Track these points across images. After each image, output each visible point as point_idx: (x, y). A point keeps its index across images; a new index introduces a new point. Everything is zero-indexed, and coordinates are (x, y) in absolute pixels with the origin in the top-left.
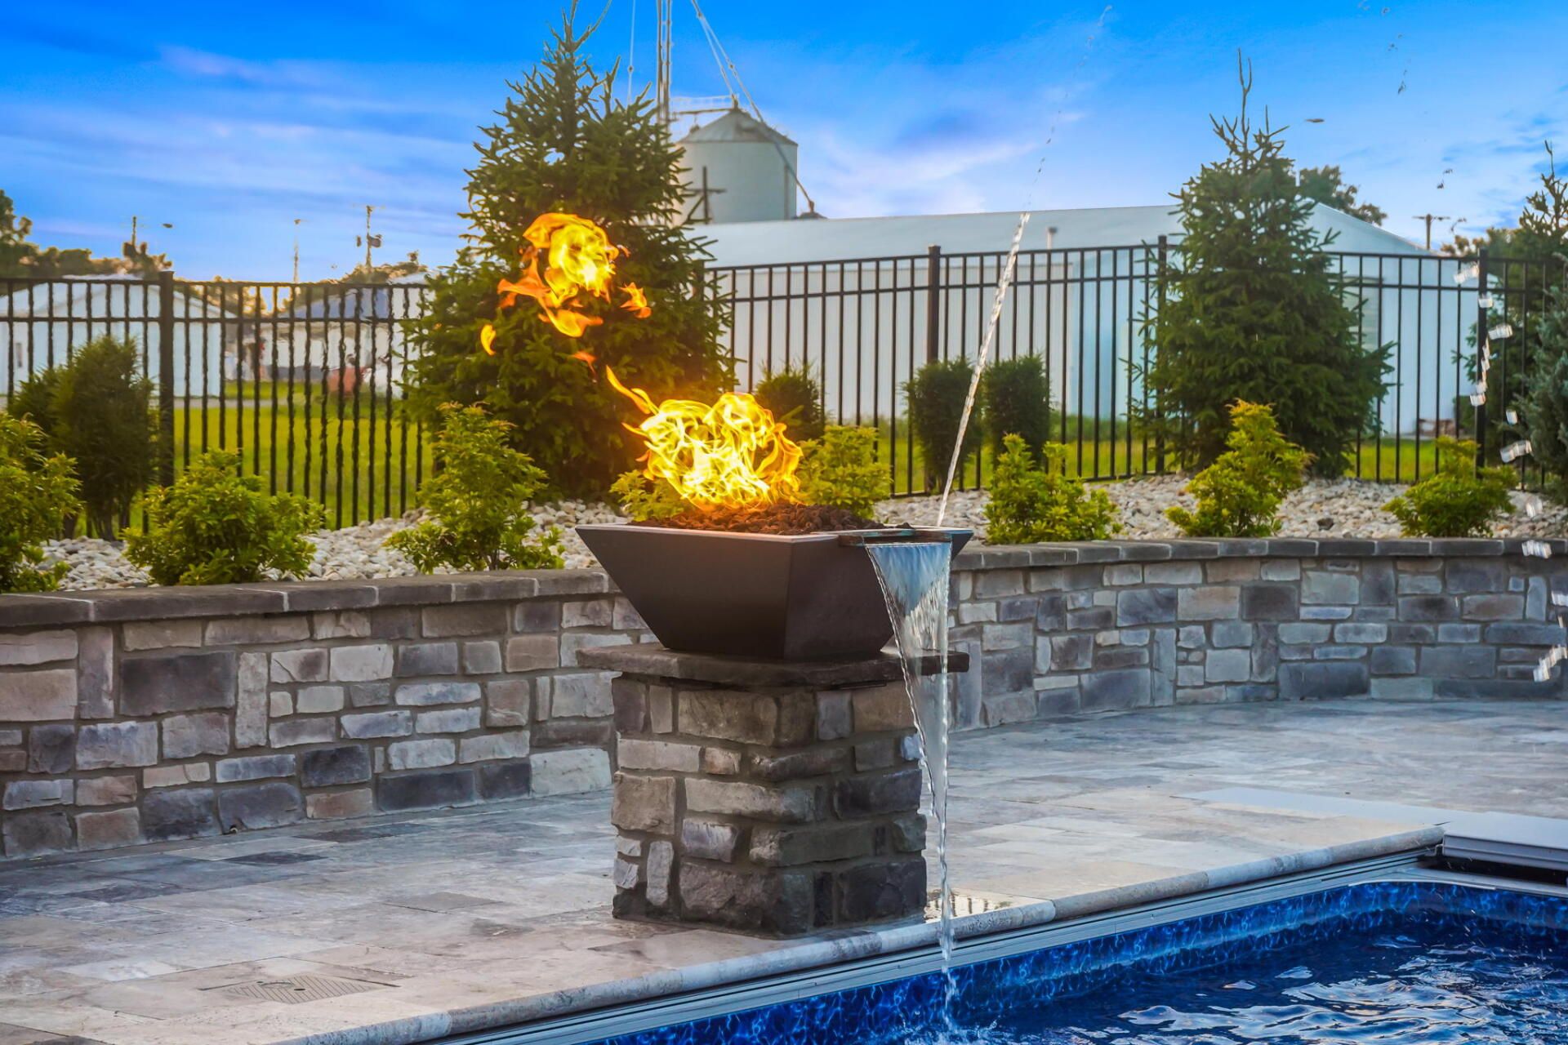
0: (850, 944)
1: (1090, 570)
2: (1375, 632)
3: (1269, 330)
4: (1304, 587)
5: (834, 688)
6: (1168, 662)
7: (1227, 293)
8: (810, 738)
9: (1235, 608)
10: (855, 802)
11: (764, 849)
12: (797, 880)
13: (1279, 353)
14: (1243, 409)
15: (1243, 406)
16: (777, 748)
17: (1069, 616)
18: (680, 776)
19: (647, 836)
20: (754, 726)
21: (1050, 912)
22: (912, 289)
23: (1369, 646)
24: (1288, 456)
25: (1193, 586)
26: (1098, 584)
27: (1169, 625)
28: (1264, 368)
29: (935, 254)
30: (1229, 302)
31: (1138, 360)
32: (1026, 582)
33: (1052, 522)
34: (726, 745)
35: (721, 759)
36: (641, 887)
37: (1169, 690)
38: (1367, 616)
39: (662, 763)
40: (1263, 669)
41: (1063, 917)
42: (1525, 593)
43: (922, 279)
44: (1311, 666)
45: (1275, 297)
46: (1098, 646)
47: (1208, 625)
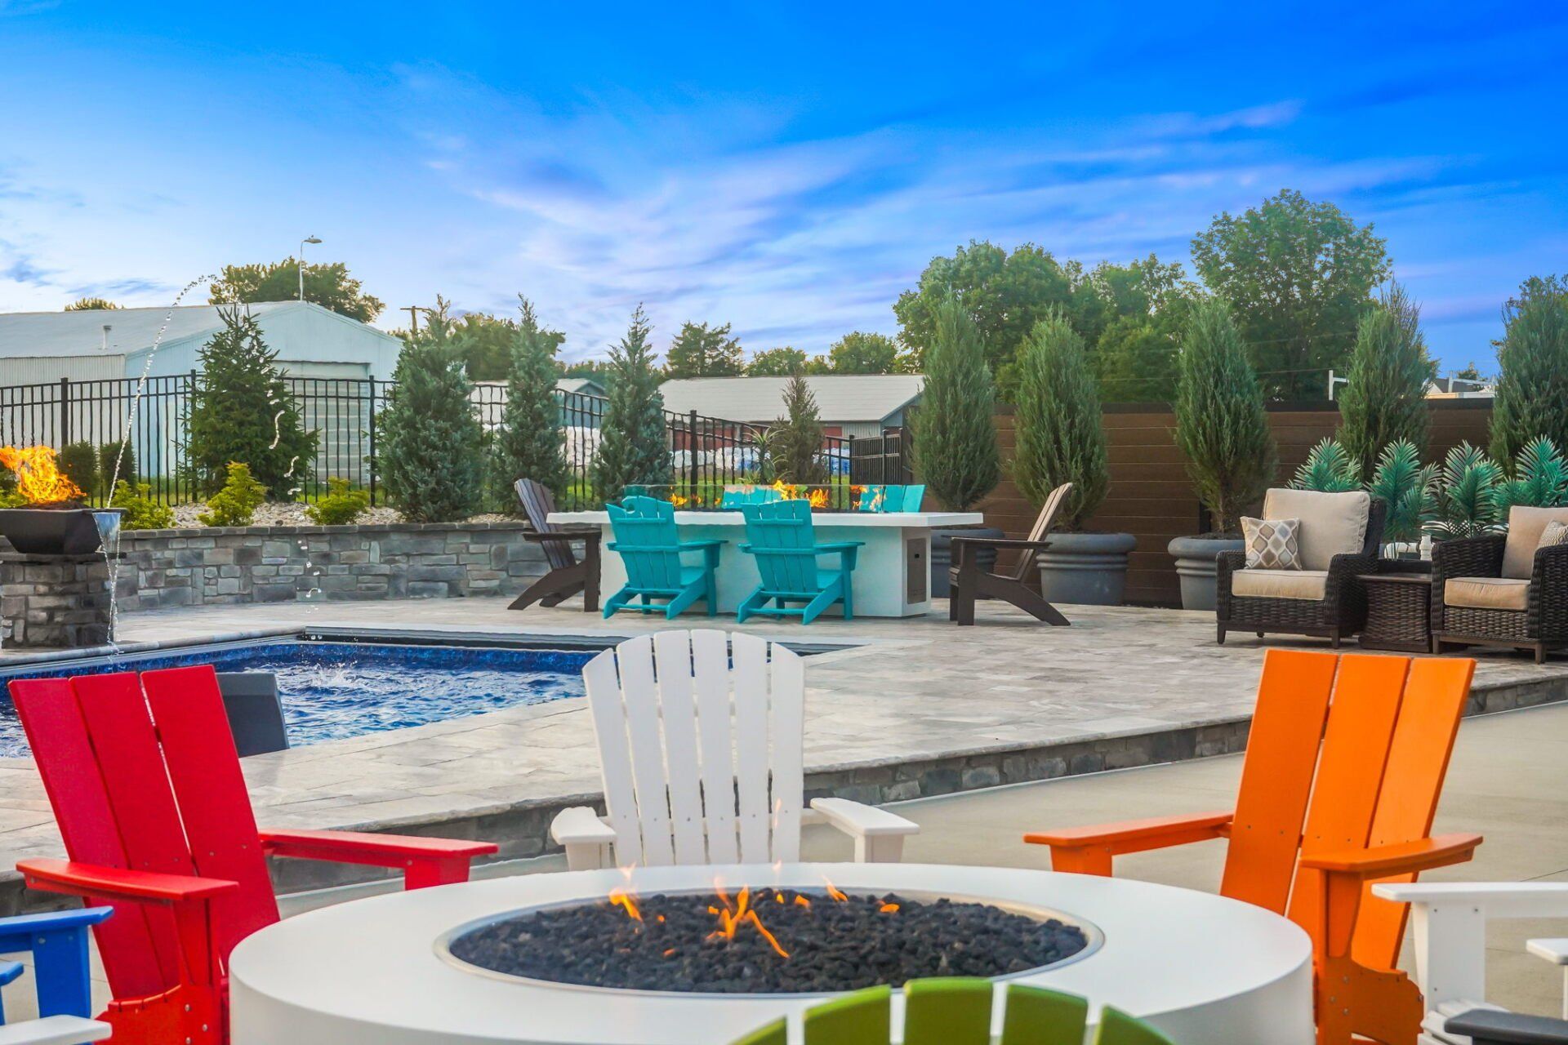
0: (90, 650)
1: (163, 541)
2: (298, 570)
3: (251, 423)
4: (264, 548)
5: (81, 563)
6: (200, 584)
7: (228, 404)
8: (74, 581)
9: (231, 559)
10: (89, 604)
11: (58, 619)
12: (71, 629)
13: (257, 436)
14: (234, 466)
15: (234, 463)
16: (63, 583)
17: (153, 562)
18: (26, 597)
19: (14, 619)
20: (54, 576)
21: (158, 645)
22: (52, 402)
23: (296, 576)
24: (256, 488)
25: (211, 549)
26: (167, 548)
27: (199, 566)
28: (249, 444)
29: (64, 383)
30: (229, 409)
31: (181, 441)
32: (134, 546)
33: (143, 521)
34: (44, 584)
35: (42, 589)
36: (12, 637)
37: (201, 597)
38: (294, 562)
39: (20, 592)
40: (245, 588)
41: (161, 648)
42: (369, 550)
43: (58, 396)
44: (268, 586)
45: (254, 406)
46: (167, 576)
47: (218, 567)
